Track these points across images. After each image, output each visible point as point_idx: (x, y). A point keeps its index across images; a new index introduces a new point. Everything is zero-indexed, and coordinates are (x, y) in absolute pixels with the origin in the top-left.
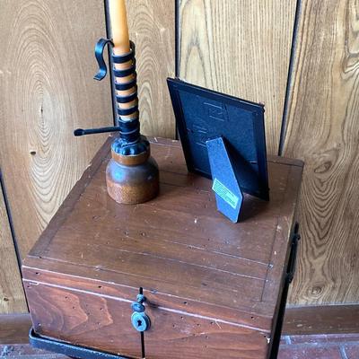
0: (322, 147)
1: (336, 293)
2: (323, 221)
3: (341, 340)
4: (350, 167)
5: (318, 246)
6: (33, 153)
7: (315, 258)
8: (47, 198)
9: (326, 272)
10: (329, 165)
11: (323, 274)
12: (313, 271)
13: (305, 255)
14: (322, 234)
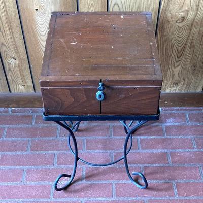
0: (180, 9)
1: (185, 86)
2: (180, 49)
3: (186, 110)
4: (194, 20)
5: (177, 62)
6: (37, 10)
7: (175, 68)
8: (43, 33)
9: (180, 76)
10: (183, 19)
11: (179, 77)
12: (173, 75)
13: (170, 67)
14: (179, 55)
